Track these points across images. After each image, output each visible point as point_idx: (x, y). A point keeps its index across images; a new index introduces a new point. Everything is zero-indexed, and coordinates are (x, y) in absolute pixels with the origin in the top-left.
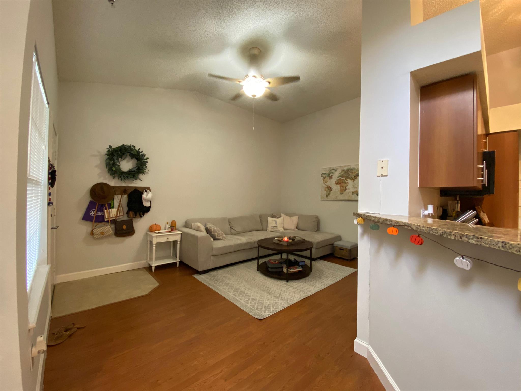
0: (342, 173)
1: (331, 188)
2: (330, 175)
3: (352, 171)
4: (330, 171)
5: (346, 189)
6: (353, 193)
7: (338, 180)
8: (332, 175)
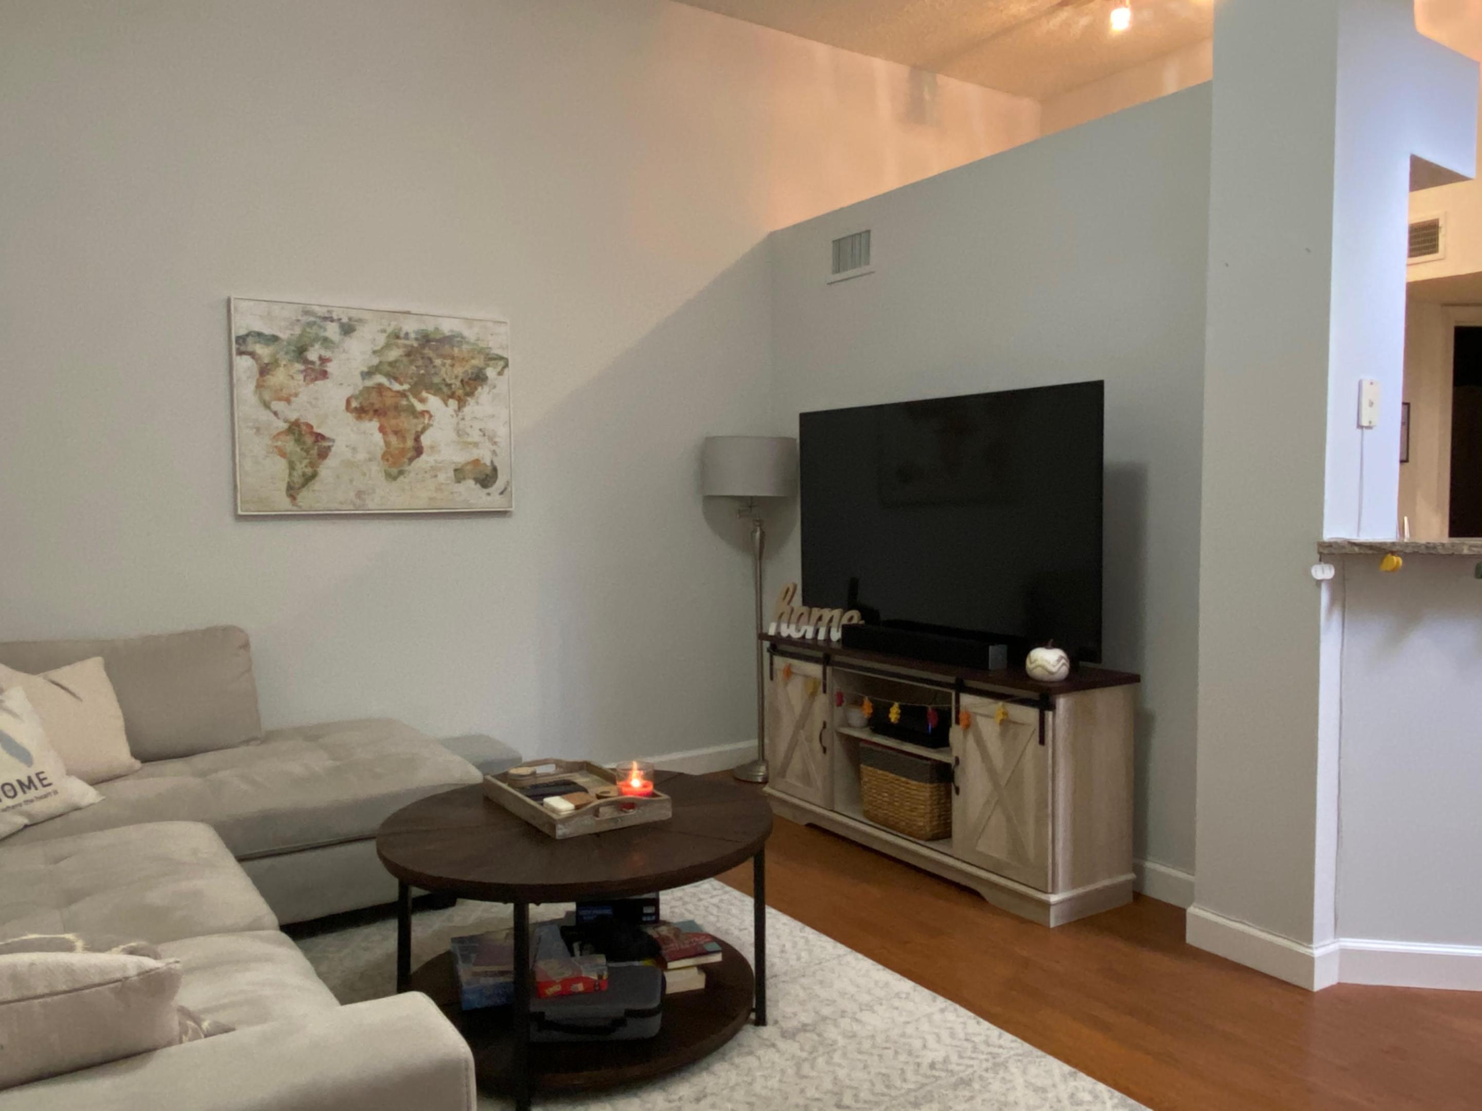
0: (394, 354)
1: (320, 437)
2: (313, 355)
3: (447, 349)
4: (310, 324)
5: (418, 451)
6: (459, 474)
7: (367, 389)
8: (327, 354)
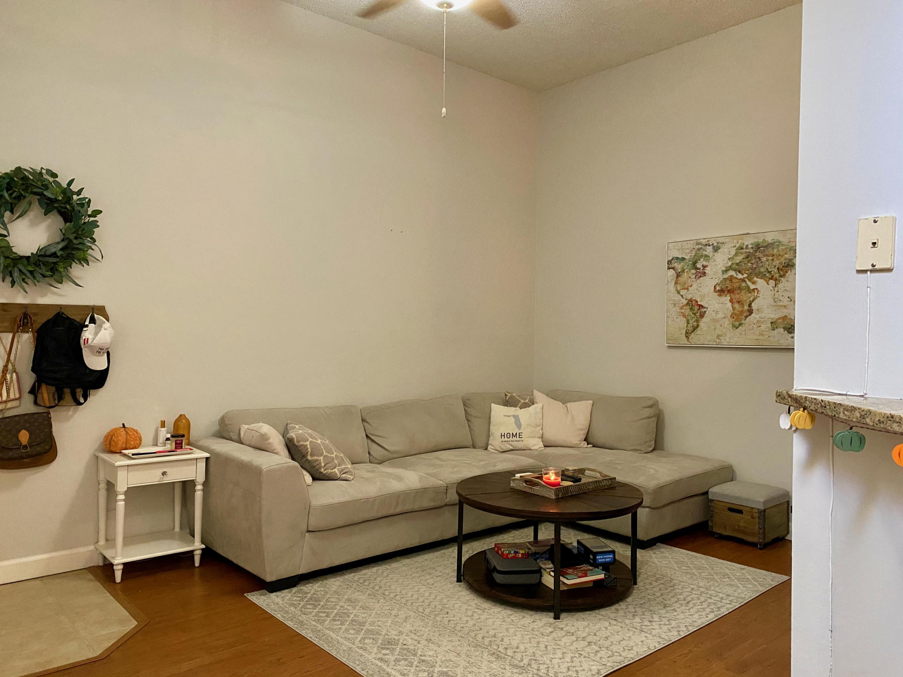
0: (738, 259)
1: (701, 306)
2: (699, 265)
3: (770, 251)
4: (699, 249)
5: (751, 312)
6: (774, 325)
7: (725, 279)
8: (705, 263)
